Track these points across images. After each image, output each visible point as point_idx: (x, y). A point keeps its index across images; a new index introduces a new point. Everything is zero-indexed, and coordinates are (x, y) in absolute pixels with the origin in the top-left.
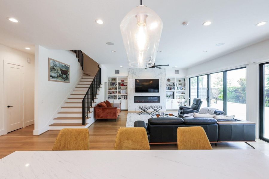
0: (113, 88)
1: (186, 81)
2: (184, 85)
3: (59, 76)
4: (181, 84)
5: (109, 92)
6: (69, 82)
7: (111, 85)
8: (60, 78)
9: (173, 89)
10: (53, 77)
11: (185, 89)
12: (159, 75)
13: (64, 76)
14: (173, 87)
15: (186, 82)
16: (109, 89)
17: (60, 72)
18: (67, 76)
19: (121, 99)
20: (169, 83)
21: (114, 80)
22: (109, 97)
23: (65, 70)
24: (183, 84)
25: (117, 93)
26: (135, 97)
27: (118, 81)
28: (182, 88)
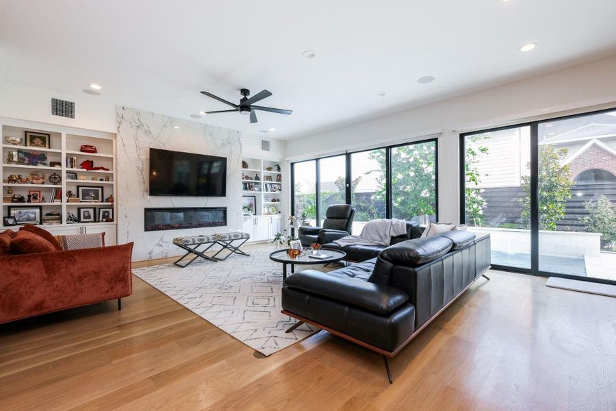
0: (34, 173)
1: (281, 169)
2: (279, 180)
4: (271, 177)
5: (7, 190)
7: (21, 161)
9: (256, 189)
11: (280, 190)
14: (256, 183)
15: (282, 172)
19: (78, 220)
20: (246, 171)
22: (9, 216)
25: (60, 197)
27: (64, 148)
28: (275, 188)
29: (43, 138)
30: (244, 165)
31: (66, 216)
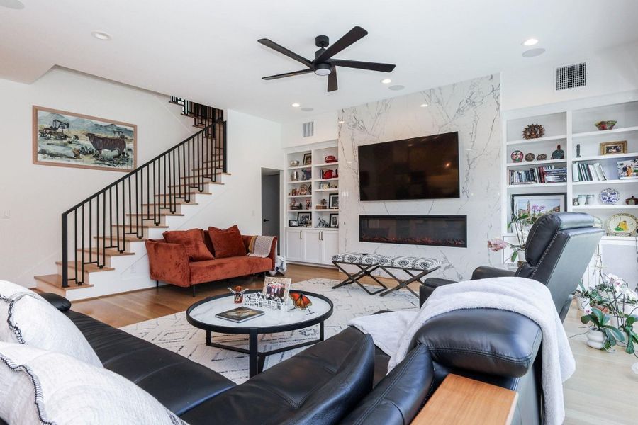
0: (302, 187)
3: (83, 152)
4: (624, 144)
5: (291, 201)
7: (300, 179)
8: (84, 157)
9: (553, 178)
10: (55, 155)
12: (461, 111)
13: (109, 153)
14: (555, 166)
16: (293, 193)
17: (86, 142)
18: (122, 151)
20: (528, 145)
23: (116, 136)
24: (634, 143)
26: (362, 218)
28: (625, 169)
30: (533, 131)
31: (315, 221)
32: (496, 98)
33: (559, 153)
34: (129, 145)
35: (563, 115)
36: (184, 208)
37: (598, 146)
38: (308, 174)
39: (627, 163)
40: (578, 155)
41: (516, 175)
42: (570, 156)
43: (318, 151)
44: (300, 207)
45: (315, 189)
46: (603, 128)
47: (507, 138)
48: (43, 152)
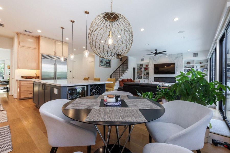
0: (140, 71)
1: (208, 62)
3: (105, 65)
4: (204, 66)
5: (137, 74)
6: (111, 68)
7: (139, 69)
8: (105, 66)
10: (102, 65)
11: (207, 71)
12: (175, 59)
13: (108, 65)
15: (208, 64)
16: (138, 72)
17: (105, 63)
18: (109, 64)
19: (146, 79)
20: (188, 65)
21: (141, 66)
23: (109, 61)
24: (206, 66)
25: (142, 75)
26: (154, 77)
28: (204, 70)
29: (141, 65)
30: (188, 63)
31: (143, 78)
32: (182, 57)
33: (193, 67)
34: (110, 63)
35: (194, 61)
36: (123, 75)
37: (200, 66)
38: (141, 68)
39: (204, 69)
40: (196, 68)
41: (185, 70)
42: (195, 68)
43: (144, 64)
44: (139, 75)
45: (143, 72)
46: (201, 63)
47: (184, 64)
48: (101, 65)
